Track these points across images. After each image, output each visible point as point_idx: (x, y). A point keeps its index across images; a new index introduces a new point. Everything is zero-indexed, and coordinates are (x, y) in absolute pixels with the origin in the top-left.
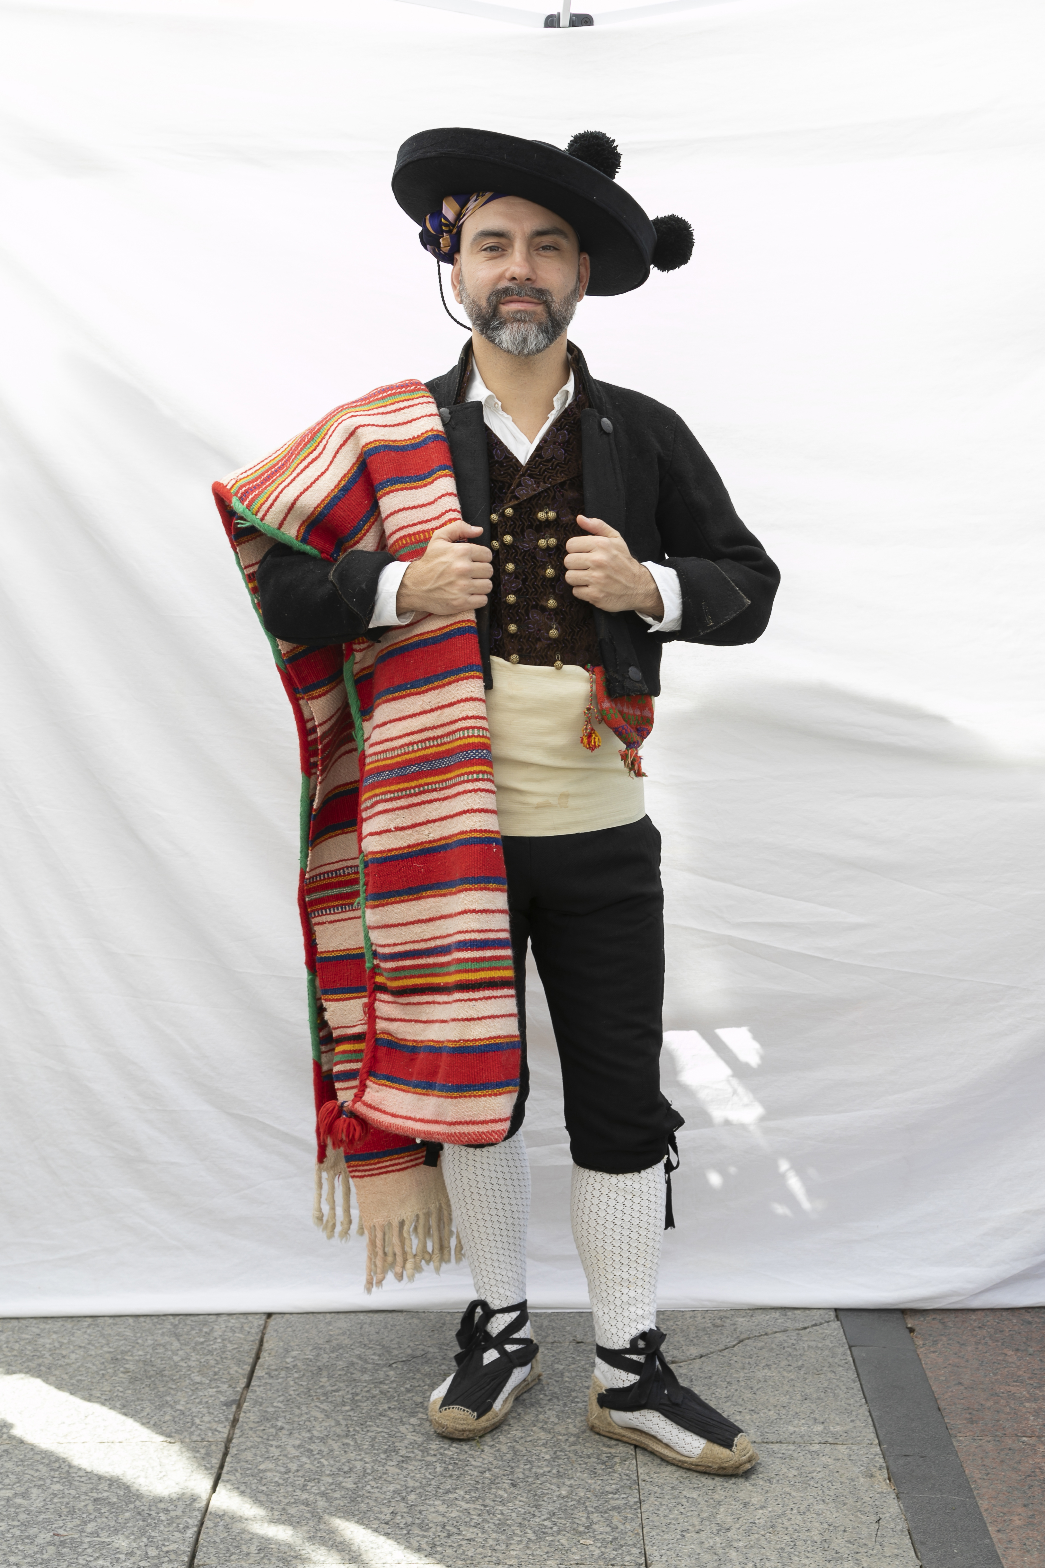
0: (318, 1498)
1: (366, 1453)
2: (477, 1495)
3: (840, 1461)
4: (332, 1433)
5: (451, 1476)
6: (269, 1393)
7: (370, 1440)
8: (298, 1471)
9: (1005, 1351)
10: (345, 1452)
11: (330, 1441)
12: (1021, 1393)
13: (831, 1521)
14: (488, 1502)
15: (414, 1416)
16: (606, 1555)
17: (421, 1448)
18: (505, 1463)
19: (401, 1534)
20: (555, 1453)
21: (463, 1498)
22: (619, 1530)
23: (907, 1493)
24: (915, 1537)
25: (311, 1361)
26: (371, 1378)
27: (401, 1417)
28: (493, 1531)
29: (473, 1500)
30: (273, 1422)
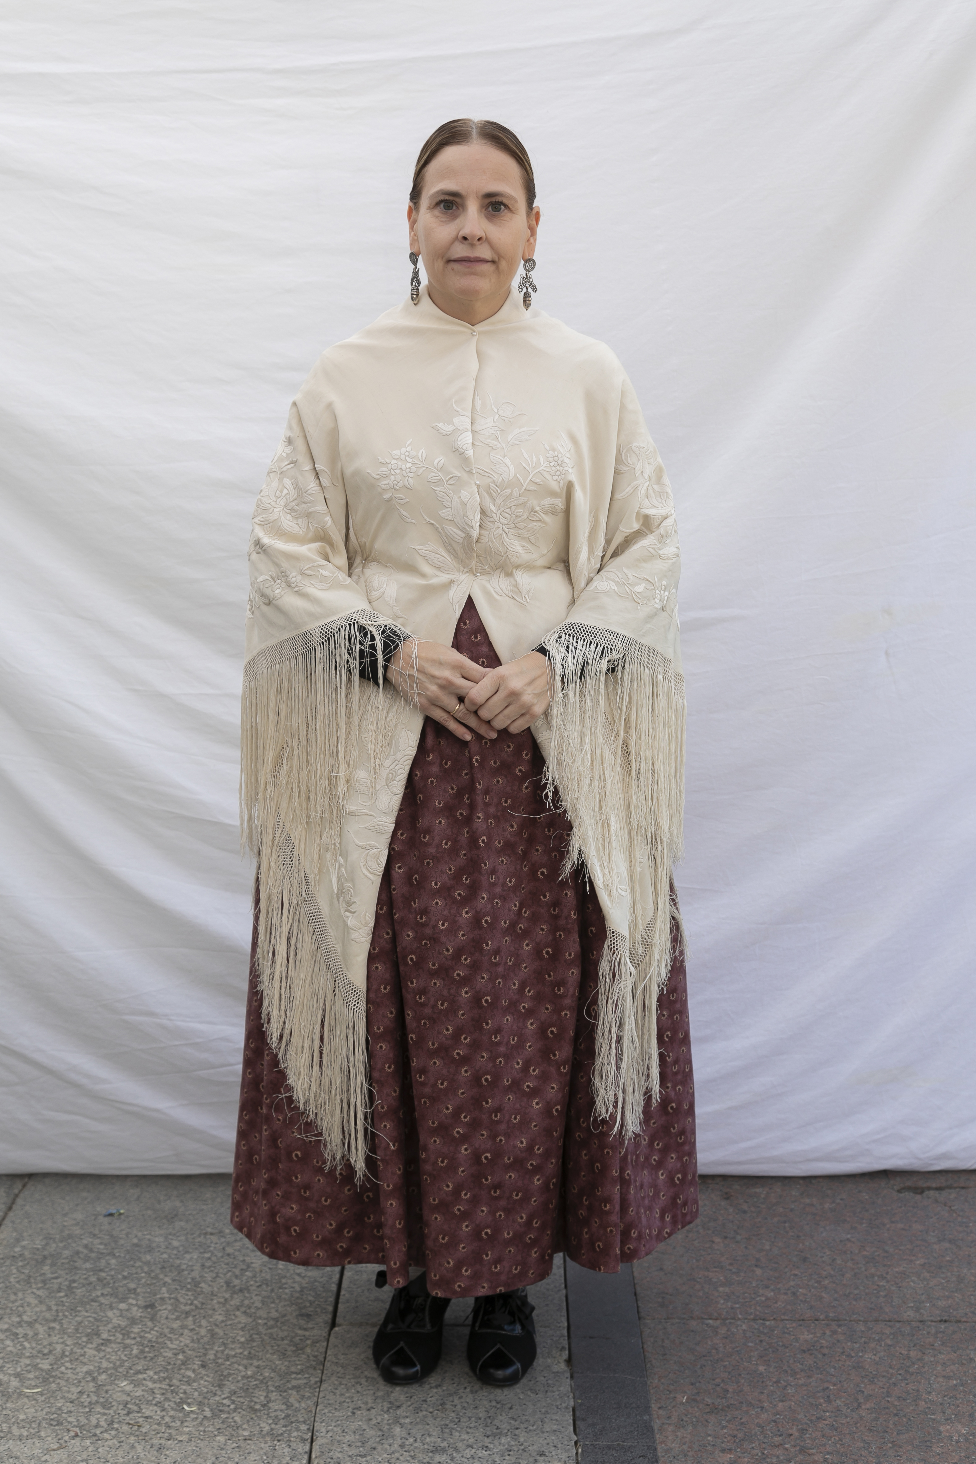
0: (12, 1379)
1: (69, 1337)
2: (165, 1375)
4: (41, 1318)
5: (145, 1357)
7: (75, 1324)
10: (49, 1335)
11: (37, 1326)
12: (719, 1278)
14: (175, 1382)
15: (124, 1302)
16: (274, 1432)
17: (123, 1332)
18: (201, 1346)
19: (83, 1412)
20: (251, 1336)
21: (152, 1378)
22: (294, 1408)
23: (582, 1373)
24: (578, 1414)
25: (38, 1249)
26: (92, 1266)
27: (112, 1303)
28: (172, 1409)
29: (161, 1380)
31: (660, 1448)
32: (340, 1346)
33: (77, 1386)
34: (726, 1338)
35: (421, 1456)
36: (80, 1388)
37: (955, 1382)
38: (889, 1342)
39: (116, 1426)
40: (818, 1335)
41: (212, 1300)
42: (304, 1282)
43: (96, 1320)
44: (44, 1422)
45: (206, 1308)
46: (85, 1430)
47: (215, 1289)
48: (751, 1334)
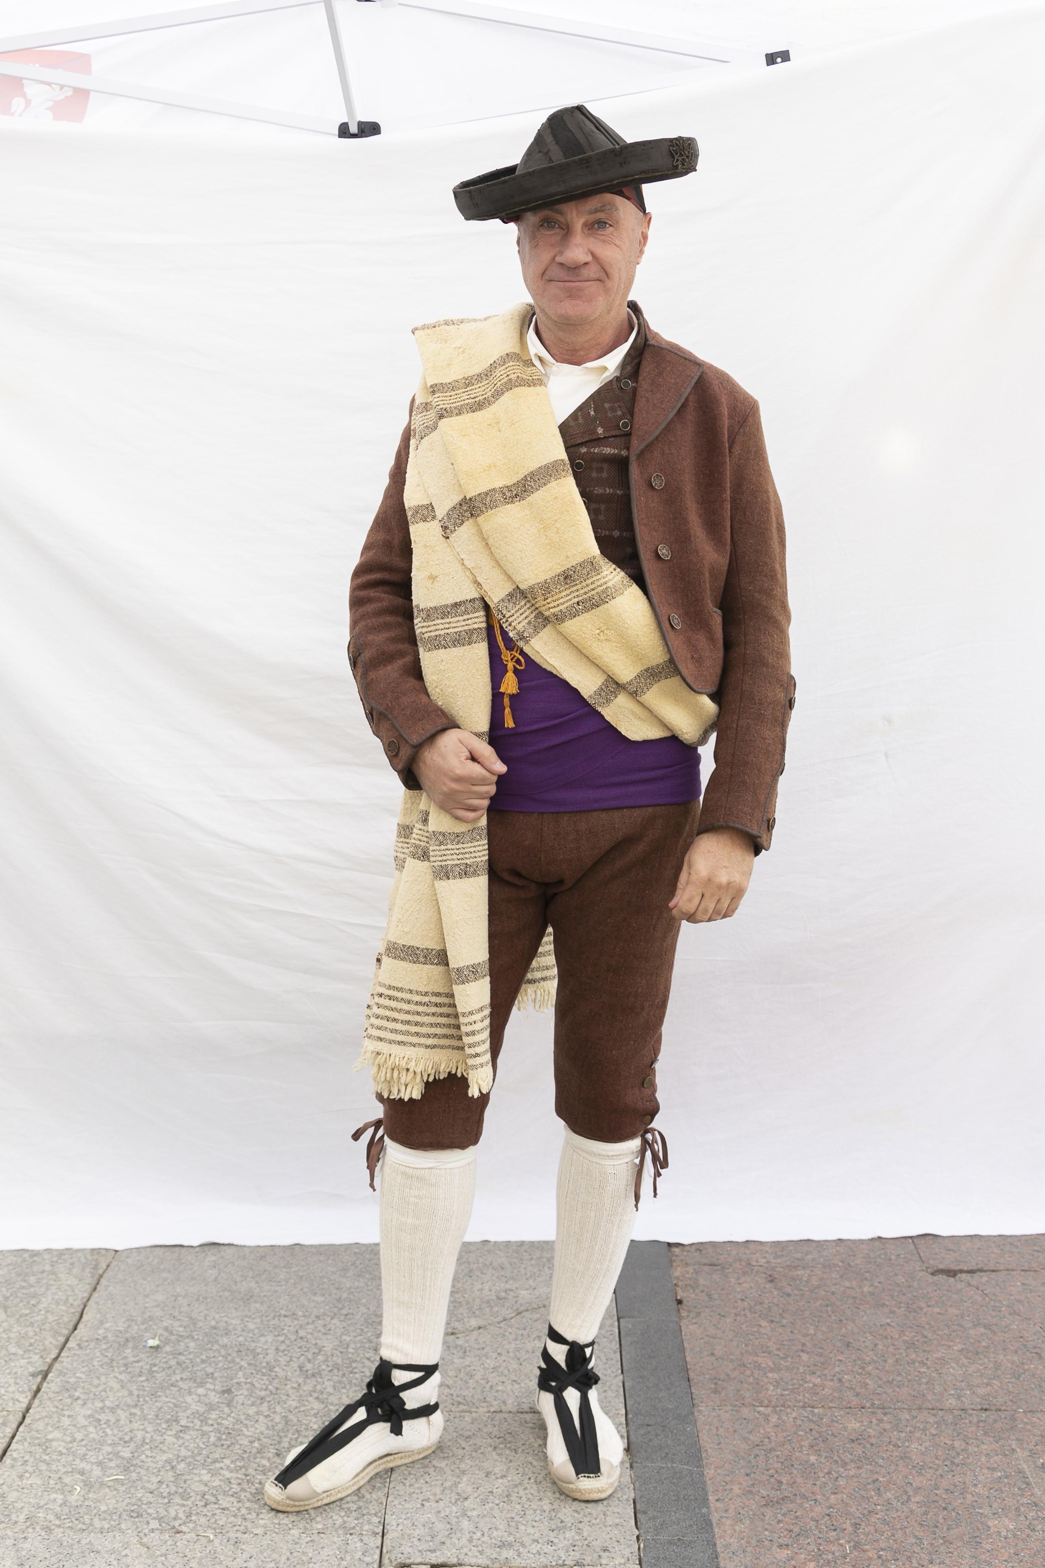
0: (95, 1467)
1: (150, 1423)
2: (241, 1464)
4: (122, 1403)
5: (222, 1445)
6: (75, 1364)
7: (156, 1410)
8: (82, 1440)
9: (762, 1322)
10: (130, 1421)
11: (119, 1412)
12: (767, 1364)
14: (251, 1471)
15: (202, 1387)
16: (347, 1525)
17: (202, 1418)
19: (162, 1503)
21: (228, 1467)
22: (365, 1499)
23: (641, 1463)
24: (638, 1506)
25: (121, 1332)
26: (172, 1349)
27: (190, 1388)
28: (248, 1500)
29: (237, 1469)
30: (72, 1392)
31: (720, 1543)
33: (157, 1476)
34: (777, 1426)
35: (488, 1551)
36: (160, 1478)
37: (999, 1474)
38: (934, 1432)
39: (194, 1518)
40: (865, 1423)
41: (286, 1385)
43: (175, 1405)
44: (124, 1513)
45: (280, 1393)
46: (164, 1522)
47: (289, 1374)
48: (801, 1423)
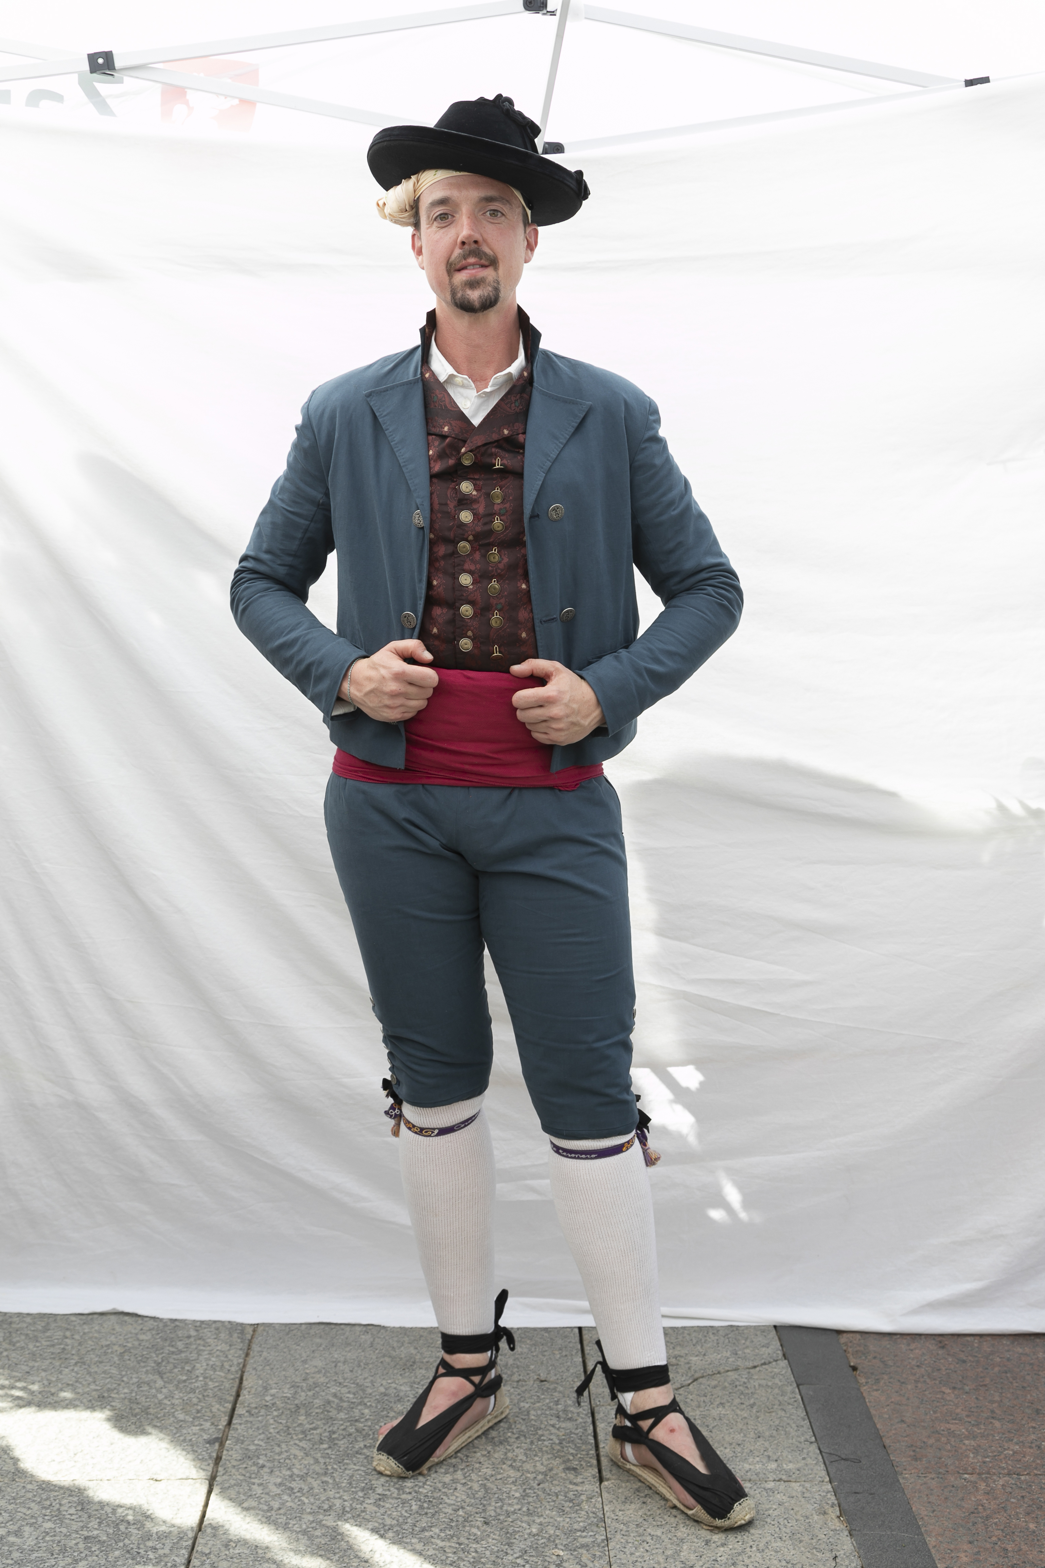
1: (345, 1491)
2: (451, 1533)
3: (794, 1499)
4: (311, 1471)
5: (426, 1514)
6: (250, 1431)
7: (347, 1478)
8: (280, 1509)
9: (943, 1389)
10: (324, 1489)
11: (309, 1479)
12: (960, 1431)
13: (788, 1558)
14: (462, 1540)
18: (477, 1501)
20: (525, 1490)
23: (859, 1531)
25: (289, 1399)
26: (347, 1416)
30: (255, 1459)
32: (614, 1501)
34: (988, 1494)
42: (561, 1434)
45: (472, 1461)
48: (1010, 1490)
